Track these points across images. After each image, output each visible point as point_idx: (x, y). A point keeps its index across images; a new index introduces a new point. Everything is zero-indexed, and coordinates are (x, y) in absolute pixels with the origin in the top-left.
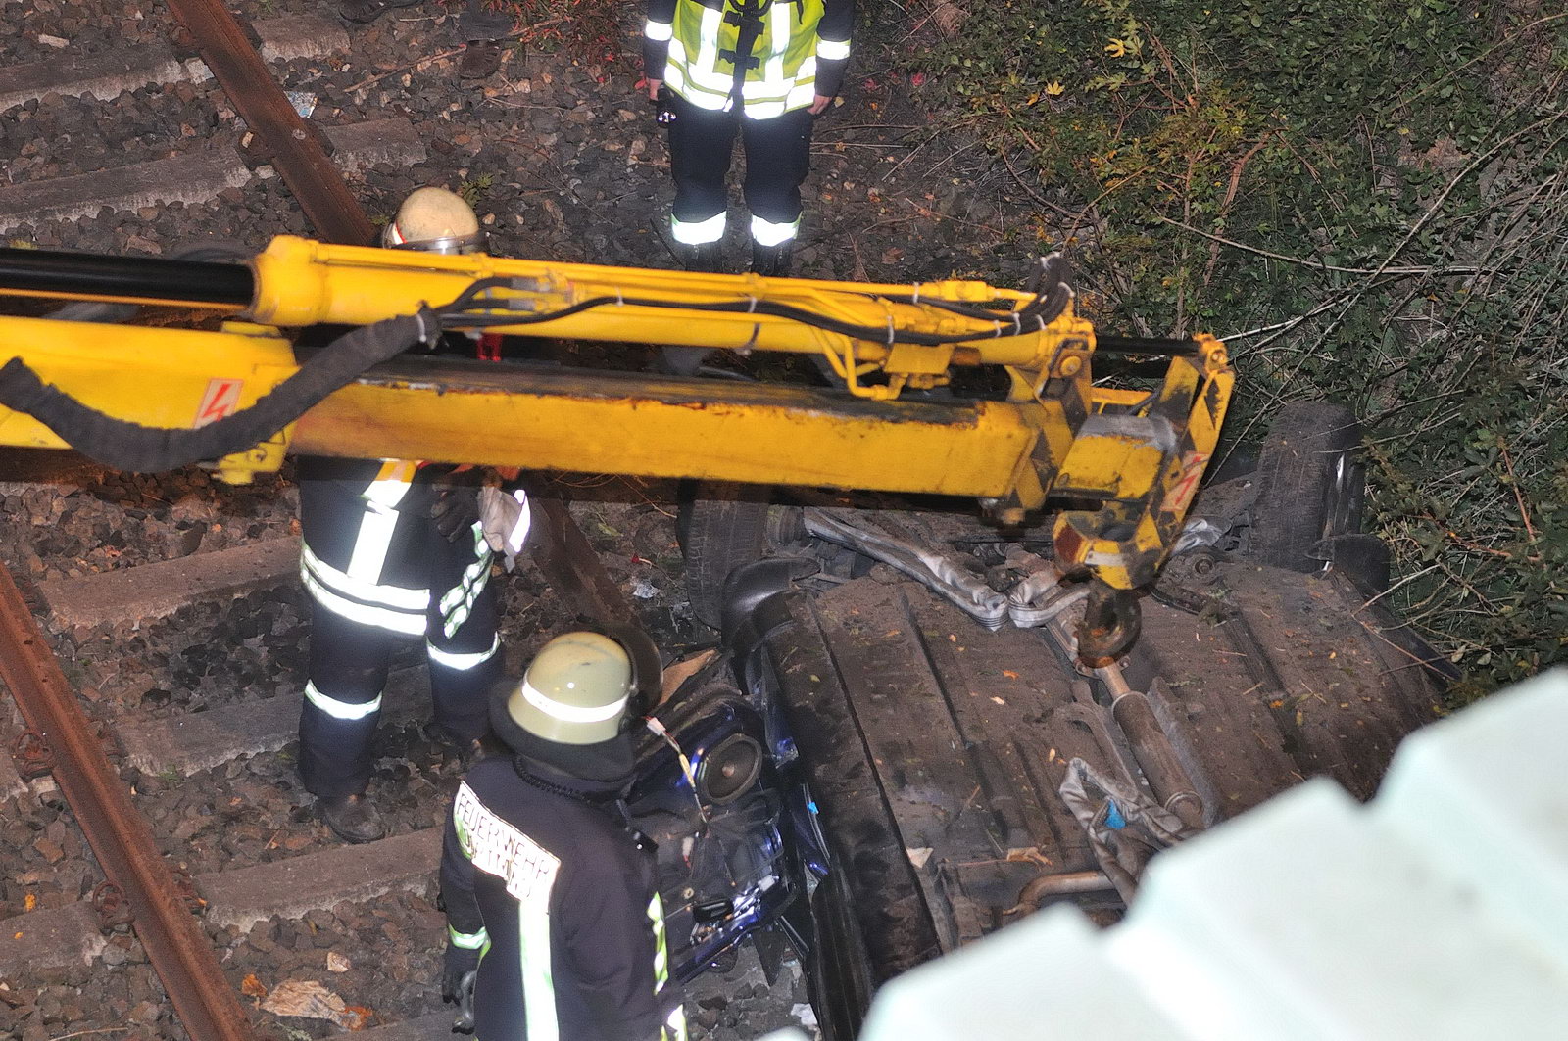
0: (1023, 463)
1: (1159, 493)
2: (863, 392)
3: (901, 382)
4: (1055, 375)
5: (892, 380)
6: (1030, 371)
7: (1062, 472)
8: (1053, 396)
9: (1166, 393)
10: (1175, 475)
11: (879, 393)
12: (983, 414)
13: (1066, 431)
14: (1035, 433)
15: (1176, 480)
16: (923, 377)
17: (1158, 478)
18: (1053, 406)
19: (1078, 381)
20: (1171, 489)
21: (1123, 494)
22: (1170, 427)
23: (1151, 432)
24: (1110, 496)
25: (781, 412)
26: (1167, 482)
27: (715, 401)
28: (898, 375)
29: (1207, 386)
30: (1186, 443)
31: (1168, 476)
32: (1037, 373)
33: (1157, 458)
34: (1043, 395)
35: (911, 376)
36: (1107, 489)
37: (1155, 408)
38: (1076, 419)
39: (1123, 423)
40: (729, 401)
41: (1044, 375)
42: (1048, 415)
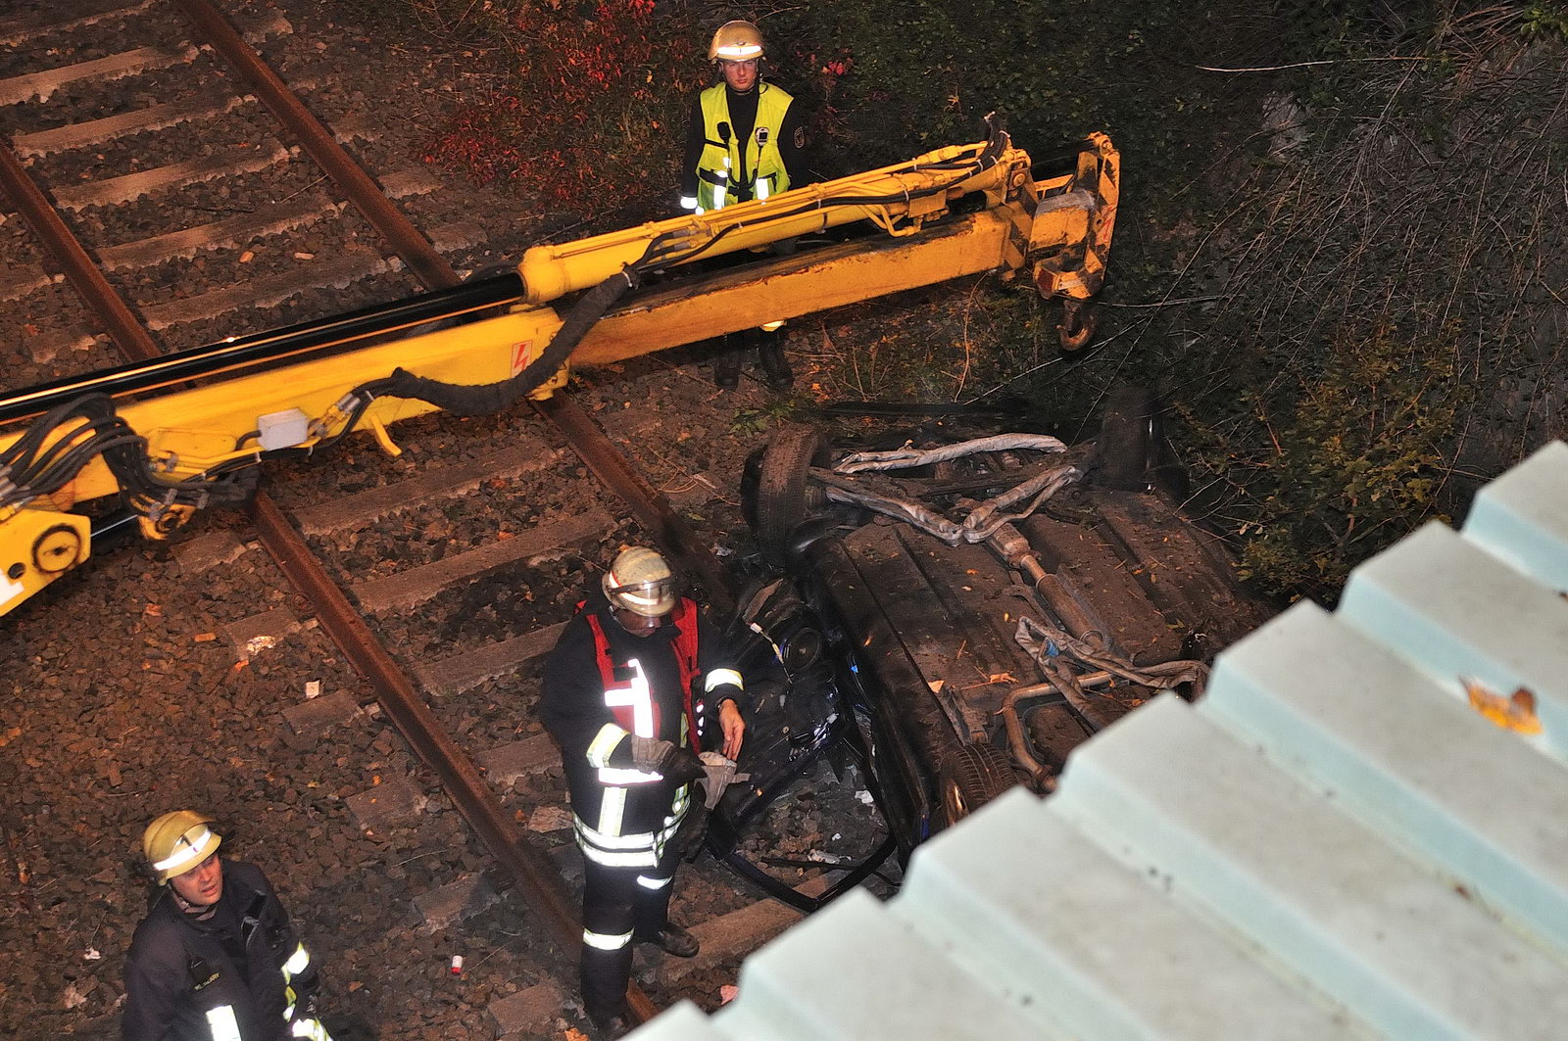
0: (1006, 244)
1: (1092, 235)
2: (899, 233)
3: (921, 221)
4: (1011, 188)
5: (915, 221)
6: (997, 188)
7: (1031, 242)
8: (1013, 199)
9: (1080, 175)
10: (1099, 221)
11: (910, 231)
12: (975, 222)
13: (1028, 217)
14: (1009, 224)
15: (1100, 225)
16: (932, 214)
17: (1089, 228)
18: (1016, 205)
19: (1026, 186)
20: (1099, 231)
21: (1071, 242)
22: (1088, 194)
23: (1078, 201)
24: (1063, 246)
25: (854, 258)
26: (1095, 227)
27: (813, 264)
28: (917, 217)
29: (1104, 165)
30: (1101, 201)
31: (1095, 224)
32: (1001, 188)
33: (1086, 215)
34: (1007, 201)
35: (925, 215)
36: (1060, 242)
37: (1076, 184)
38: (1031, 209)
39: (1060, 200)
40: (821, 262)
41: (1005, 189)
42: (1014, 211)
